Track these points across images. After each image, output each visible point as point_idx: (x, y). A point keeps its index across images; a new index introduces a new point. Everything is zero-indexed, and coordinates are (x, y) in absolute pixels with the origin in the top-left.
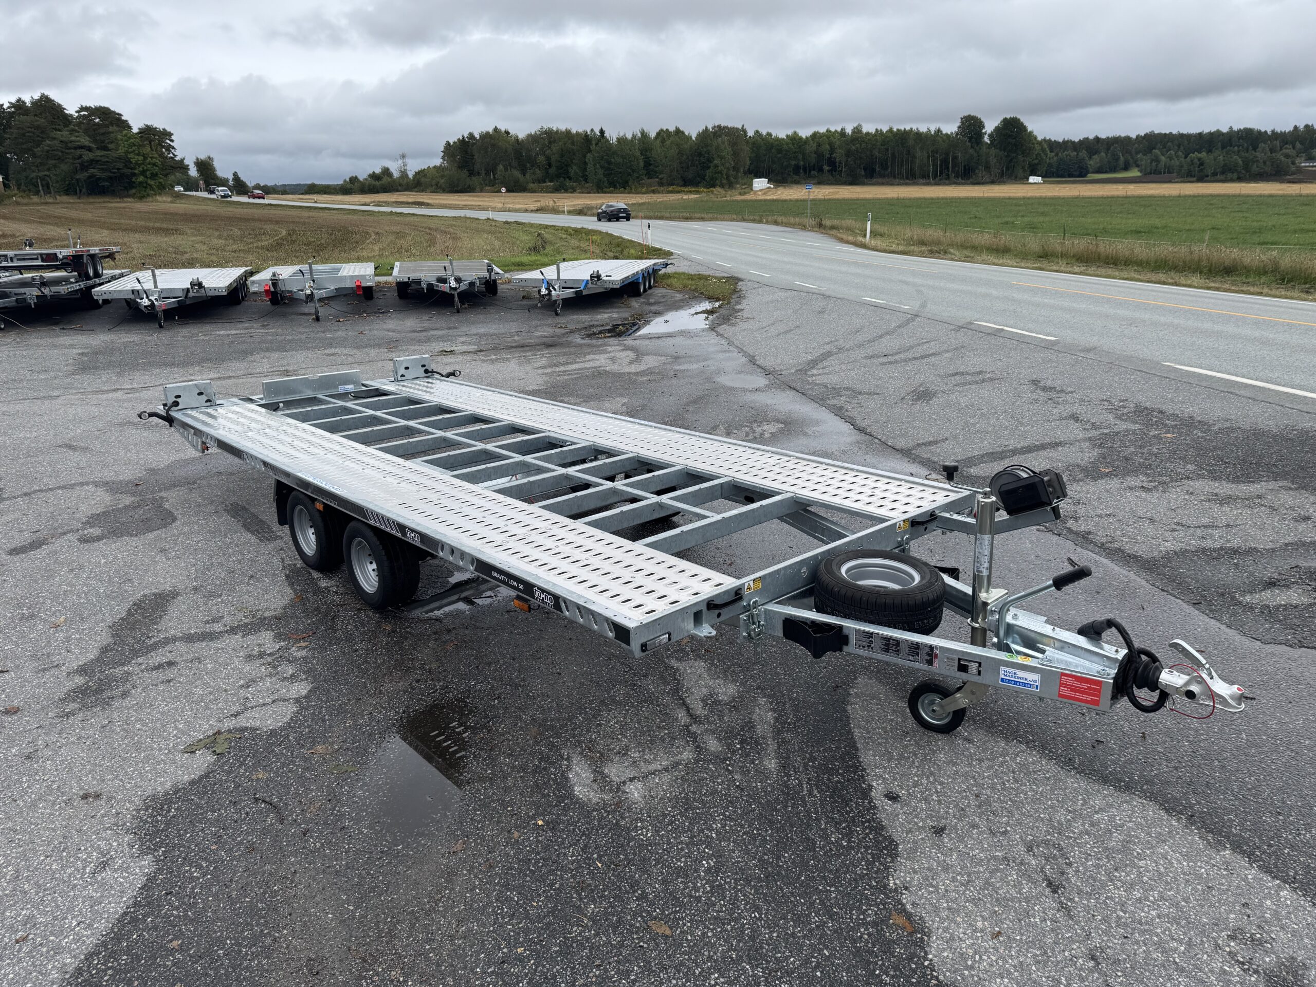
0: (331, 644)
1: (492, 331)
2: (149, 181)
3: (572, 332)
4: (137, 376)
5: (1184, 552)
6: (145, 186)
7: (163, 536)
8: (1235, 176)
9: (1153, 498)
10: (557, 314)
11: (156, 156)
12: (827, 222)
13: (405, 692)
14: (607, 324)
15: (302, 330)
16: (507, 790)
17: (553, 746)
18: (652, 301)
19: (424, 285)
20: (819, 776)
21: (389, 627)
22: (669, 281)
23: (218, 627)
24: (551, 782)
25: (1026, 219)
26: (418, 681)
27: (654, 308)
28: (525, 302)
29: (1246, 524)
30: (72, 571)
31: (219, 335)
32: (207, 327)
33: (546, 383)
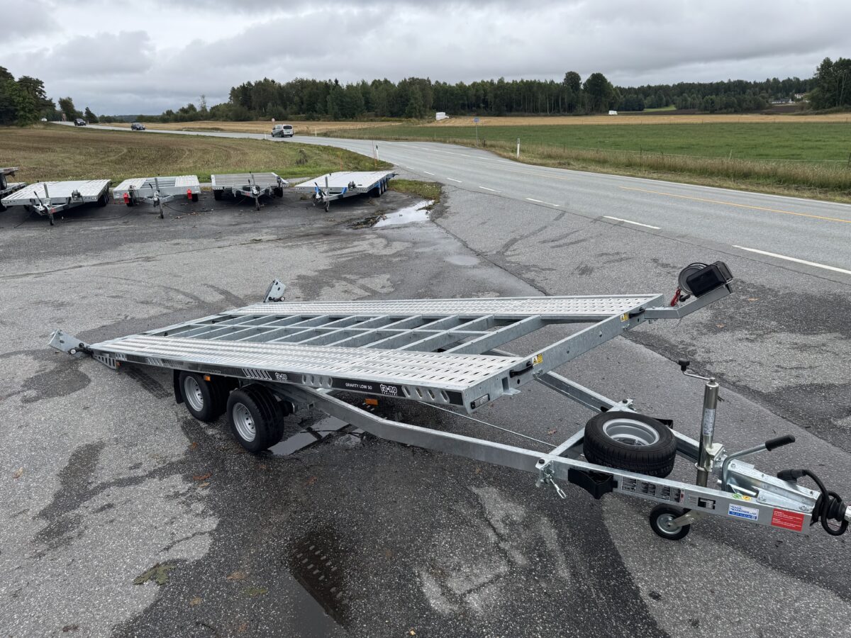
0: (226, 484)
1: (284, 224)
2: (28, 115)
3: (339, 224)
4: (40, 263)
5: (789, 388)
6: (25, 118)
7: (84, 395)
8: (733, 110)
9: (756, 346)
10: (327, 211)
11: (32, 97)
12: (488, 143)
13: (288, 522)
14: (362, 218)
15: (153, 226)
16: (381, 604)
17: (406, 565)
18: (388, 200)
19: (234, 192)
20: (600, 582)
21: (264, 467)
22: (396, 186)
23: (140, 472)
24: (412, 597)
25: (613, 139)
26: (295, 512)
27: (390, 205)
28: (303, 202)
29: (821, 366)
30: (21, 427)
31: (94, 231)
32: (85, 224)
33: (331, 264)
